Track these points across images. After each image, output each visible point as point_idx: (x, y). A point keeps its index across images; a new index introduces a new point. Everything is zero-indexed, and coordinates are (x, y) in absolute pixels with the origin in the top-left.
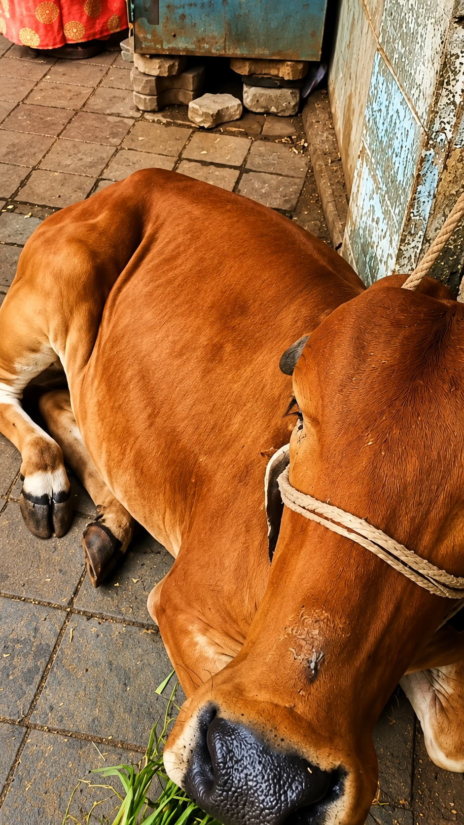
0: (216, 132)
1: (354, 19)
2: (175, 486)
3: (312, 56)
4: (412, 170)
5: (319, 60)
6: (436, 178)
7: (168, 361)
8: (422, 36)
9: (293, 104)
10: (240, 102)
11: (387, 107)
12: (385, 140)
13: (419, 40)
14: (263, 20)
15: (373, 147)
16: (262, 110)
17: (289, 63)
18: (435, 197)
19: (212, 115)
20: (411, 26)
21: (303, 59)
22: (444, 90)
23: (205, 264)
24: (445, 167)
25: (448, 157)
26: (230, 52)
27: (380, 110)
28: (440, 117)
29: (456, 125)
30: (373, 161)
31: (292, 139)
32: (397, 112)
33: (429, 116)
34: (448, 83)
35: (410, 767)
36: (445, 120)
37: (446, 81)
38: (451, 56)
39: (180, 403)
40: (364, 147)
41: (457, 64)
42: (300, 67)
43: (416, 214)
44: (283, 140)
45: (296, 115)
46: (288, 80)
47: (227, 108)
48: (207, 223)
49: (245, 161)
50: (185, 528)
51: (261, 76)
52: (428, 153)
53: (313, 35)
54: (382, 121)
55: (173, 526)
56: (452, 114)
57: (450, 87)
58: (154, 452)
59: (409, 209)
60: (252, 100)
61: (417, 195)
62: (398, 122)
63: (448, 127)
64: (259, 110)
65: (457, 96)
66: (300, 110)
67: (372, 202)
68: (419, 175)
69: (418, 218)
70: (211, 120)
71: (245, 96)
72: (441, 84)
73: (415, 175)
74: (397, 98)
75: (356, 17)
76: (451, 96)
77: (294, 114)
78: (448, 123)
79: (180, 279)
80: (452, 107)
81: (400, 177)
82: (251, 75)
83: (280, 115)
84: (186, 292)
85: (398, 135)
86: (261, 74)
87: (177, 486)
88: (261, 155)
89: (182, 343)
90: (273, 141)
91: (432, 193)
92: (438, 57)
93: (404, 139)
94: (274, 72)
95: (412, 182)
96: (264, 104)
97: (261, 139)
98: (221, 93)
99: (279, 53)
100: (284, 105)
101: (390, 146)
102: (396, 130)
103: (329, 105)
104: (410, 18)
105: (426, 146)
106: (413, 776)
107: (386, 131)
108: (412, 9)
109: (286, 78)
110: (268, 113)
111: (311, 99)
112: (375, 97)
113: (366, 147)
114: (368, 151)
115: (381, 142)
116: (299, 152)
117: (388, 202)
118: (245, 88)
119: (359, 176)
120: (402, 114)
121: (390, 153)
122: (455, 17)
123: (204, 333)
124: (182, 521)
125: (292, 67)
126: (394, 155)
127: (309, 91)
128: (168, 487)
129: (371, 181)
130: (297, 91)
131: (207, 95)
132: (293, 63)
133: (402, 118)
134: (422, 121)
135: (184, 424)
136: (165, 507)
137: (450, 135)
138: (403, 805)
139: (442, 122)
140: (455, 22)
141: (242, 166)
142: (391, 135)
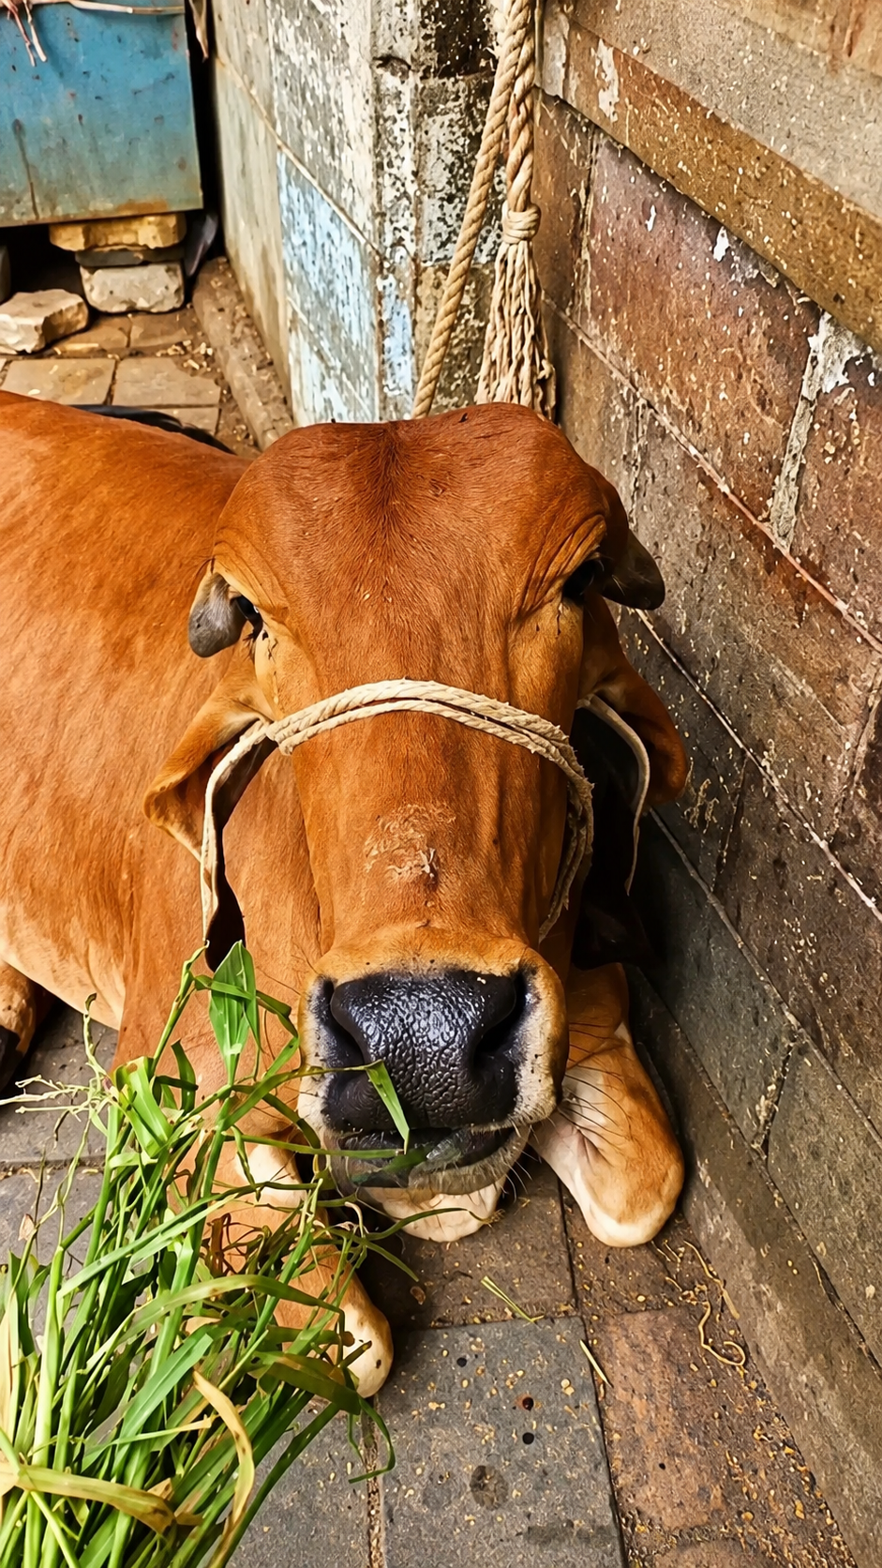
0: (49, 356)
1: (241, 126)
2: (95, 896)
3: (188, 201)
4: (369, 316)
5: (200, 205)
6: (409, 321)
7: (41, 689)
8: (336, 103)
9: (174, 287)
10: (80, 300)
11: (313, 234)
12: (321, 286)
13: (334, 110)
14: (91, 151)
15: (308, 306)
16: (123, 308)
17: (152, 219)
18: (413, 352)
19: (36, 328)
20: (319, 92)
21: (174, 209)
22: (387, 176)
23: (74, 524)
24: (418, 301)
25: (417, 283)
26: (45, 216)
27: (304, 244)
28: (392, 222)
29: (418, 231)
30: (312, 328)
31: (184, 348)
32: (329, 235)
33: (373, 222)
34: (390, 165)
35: (564, 1257)
36: (399, 225)
37: (385, 161)
38: (385, 120)
39: (75, 752)
40: (294, 313)
41: (397, 133)
42: (172, 222)
43: (392, 386)
44: (170, 352)
45: (183, 306)
46: (157, 249)
47: (61, 312)
48: (64, 462)
49: (110, 395)
50: (127, 967)
51: (107, 249)
52: (386, 283)
53: (182, 165)
54: (311, 258)
55: (106, 969)
56: (407, 214)
57: (394, 171)
58: (48, 846)
59: (380, 381)
60: (101, 293)
61: (386, 356)
62: (333, 250)
63: (405, 235)
64: (116, 309)
65: (408, 183)
66: (188, 298)
67: (326, 394)
68: (381, 323)
69: (397, 392)
70: (36, 336)
71: (87, 287)
72: (380, 166)
73: (376, 323)
74: (324, 211)
75: (244, 121)
76: (399, 184)
77: (178, 306)
78: (406, 228)
79: (35, 553)
80: (405, 202)
81: (355, 337)
82: (90, 248)
83: (154, 310)
84: (49, 573)
85: (339, 271)
86: (107, 245)
87: (99, 895)
88: (136, 381)
89: (59, 655)
90: (153, 355)
91: (407, 348)
92: (366, 126)
93: (348, 274)
94: (127, 239)
95: (374, 336)
96: (124, 296)
97: (131, 355)
98: (45, 288)
99: (130, 205)
100: (158, 292)
101: (332, 293)
102: (334, 265)
103: (235, 280)
104: (314, 80)
105: (381, 272)
106: (571, 1268)
107: (321, 272)
108: (313, 66)
109: (152, 246)
110: (133, 310)
111: (203, 276)
112: (293, 224)
113: (298, 310)
114: (301, 316)
115: (317, 293)
116: (201, 366)
117: (349, 384)
118: (85, 274)
119: (298, 361)
120: (336, 236)
121: (333, 306)
122: (375, 59)
123: (93, 630)
124: (119, 955)
125: (159, 224)
126: (340, 305)
127: (196, 263)
128: (84, 900)
129: (315, 358)
130: (178, 267)
131: (20, 296)
132: (158, 218)
133: (337, 241)
134: (366, 234)
135: (90, 783)
136: (87, 940)
137: (412, 248)
138: (566, 1312)
139: (395, 229)
140: (379, 66)
141: (105, 403)
142: (330, 277)
